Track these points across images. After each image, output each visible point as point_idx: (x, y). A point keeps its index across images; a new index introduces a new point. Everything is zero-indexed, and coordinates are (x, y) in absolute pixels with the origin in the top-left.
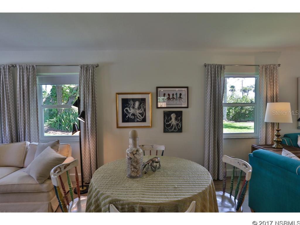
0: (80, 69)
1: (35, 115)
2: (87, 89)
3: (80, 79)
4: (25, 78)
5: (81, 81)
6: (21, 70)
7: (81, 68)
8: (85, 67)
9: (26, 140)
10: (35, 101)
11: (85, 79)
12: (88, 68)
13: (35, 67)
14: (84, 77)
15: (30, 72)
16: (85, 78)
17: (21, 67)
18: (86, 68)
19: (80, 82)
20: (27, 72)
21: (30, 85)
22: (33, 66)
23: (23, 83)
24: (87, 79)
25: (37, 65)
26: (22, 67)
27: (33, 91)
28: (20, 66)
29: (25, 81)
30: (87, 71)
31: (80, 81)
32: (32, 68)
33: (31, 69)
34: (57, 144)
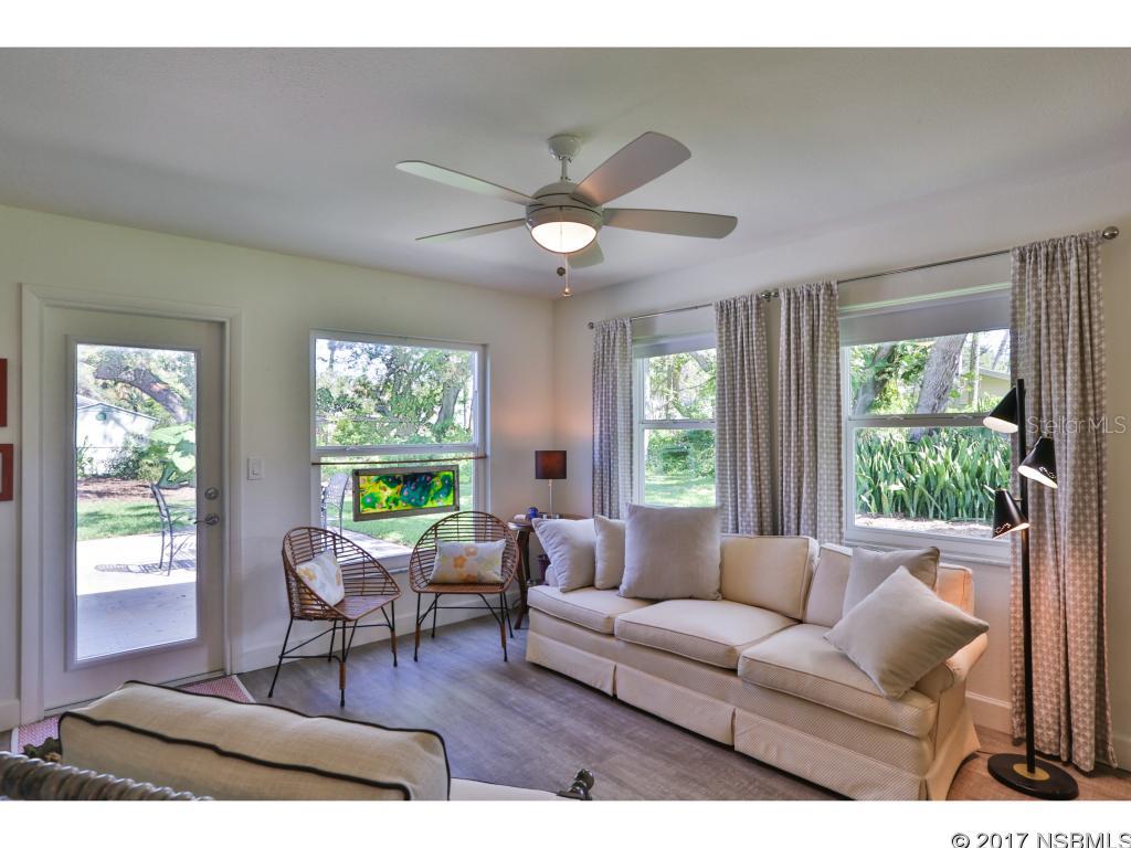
0: (1018, 264)
1: (833, 451)
2: (1053, 344)
3: (1014, 307)
4: (805, 330)
5: (1022, 314)
6: (792, 305)
7: (1023, 260)
8: (1043, 250)
9: (802, 531)
10: (834, 403)
11: (1044, 304)
12: (1058, 255)
13: (836, 287)
14: (1038, 295)
15: (818, 305)
16: (1043, 298)
17: (792, 295)
18: (1047, 255)
19: (1014, 320)
20: (811, 306)
21: (820, 349)
22: (829, 287)
23: (798, 347)
24: (1054, 303)
25: (840, 279)
26: (795, 294)
27: (828, 369)
28: (789, 294)
29: (805, 339)
30: (1053, 268)
31: (1014, 314)
32: (824, 294)
33: (821, 297)
34: (932, 562)
